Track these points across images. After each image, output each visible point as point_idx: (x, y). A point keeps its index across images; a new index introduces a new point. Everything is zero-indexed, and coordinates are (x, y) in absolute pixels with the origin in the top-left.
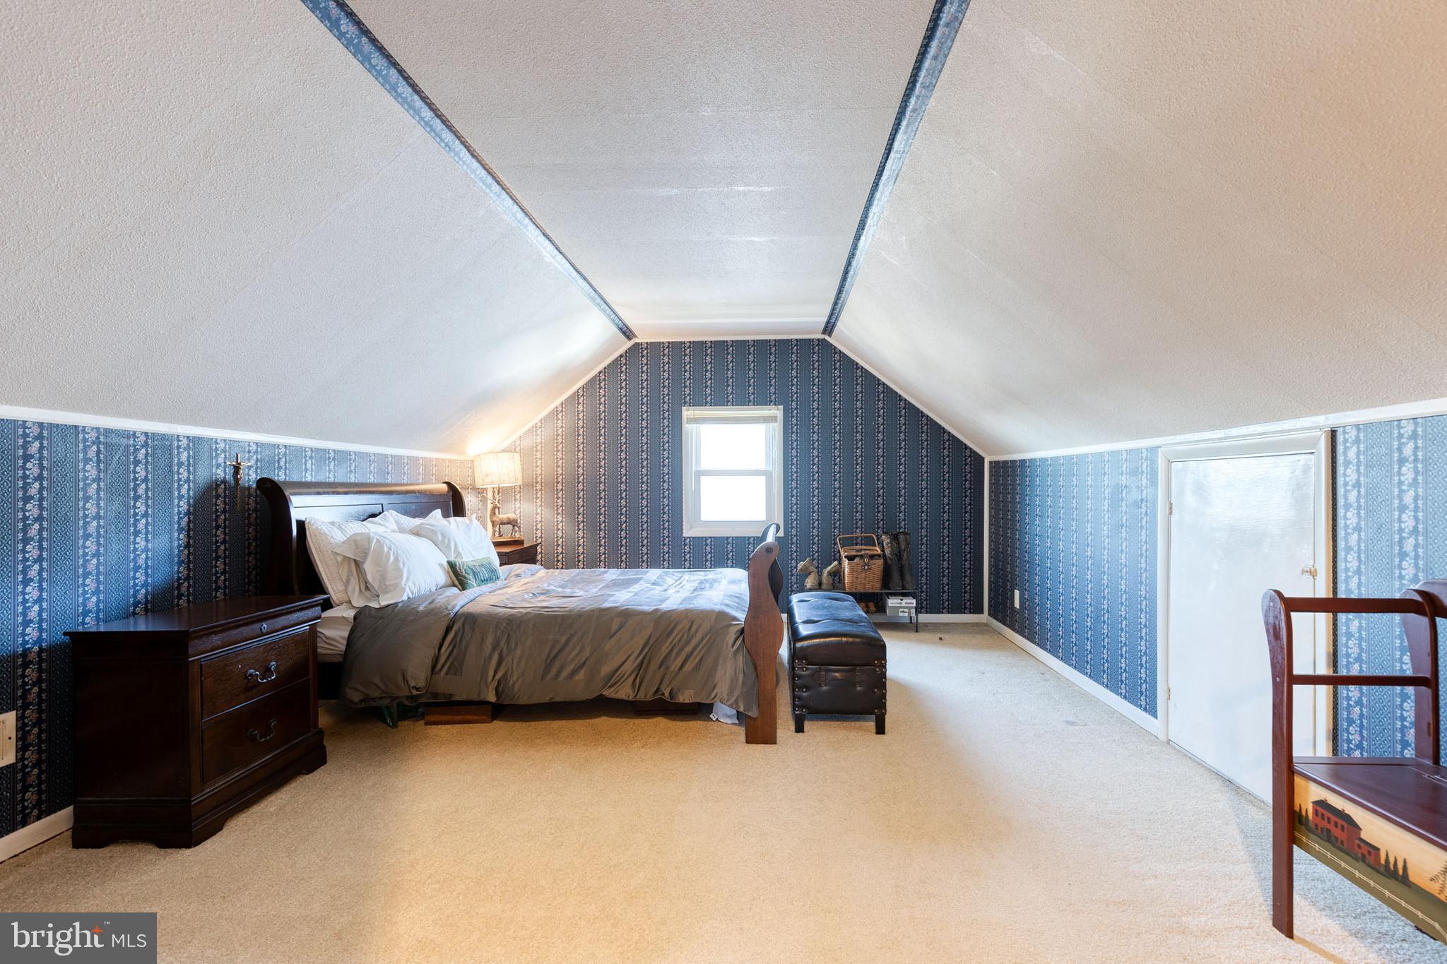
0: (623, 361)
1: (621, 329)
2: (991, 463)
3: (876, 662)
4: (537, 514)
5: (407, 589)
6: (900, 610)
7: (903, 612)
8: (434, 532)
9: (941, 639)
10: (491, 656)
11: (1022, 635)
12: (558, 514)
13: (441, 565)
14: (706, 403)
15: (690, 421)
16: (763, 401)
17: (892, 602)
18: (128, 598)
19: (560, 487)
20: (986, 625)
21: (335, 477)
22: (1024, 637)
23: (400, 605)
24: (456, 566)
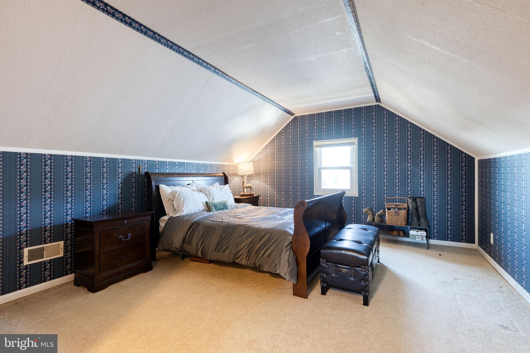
0: (291, 124)
1: (285, 111)
2: (479, 160)
3: (363, 266)
4: (261, 184)
5: (185, 211)
6: (417, 237)
7: (419, 238)
8: (206, 191)
9: (440, 255)
10: (200, 239)
11: (495, 259)
12: (268, 185)
13: (202, 203)
14: (323, 139)
15: (316, 146)
16: (349, 136)
17: (412, 232)
18: (101, 209)
19: (268, 175)
20: (476, 250)
21: (178, 171)
22: (496, 261)
23: (181, 217)
24: (208, 203)
